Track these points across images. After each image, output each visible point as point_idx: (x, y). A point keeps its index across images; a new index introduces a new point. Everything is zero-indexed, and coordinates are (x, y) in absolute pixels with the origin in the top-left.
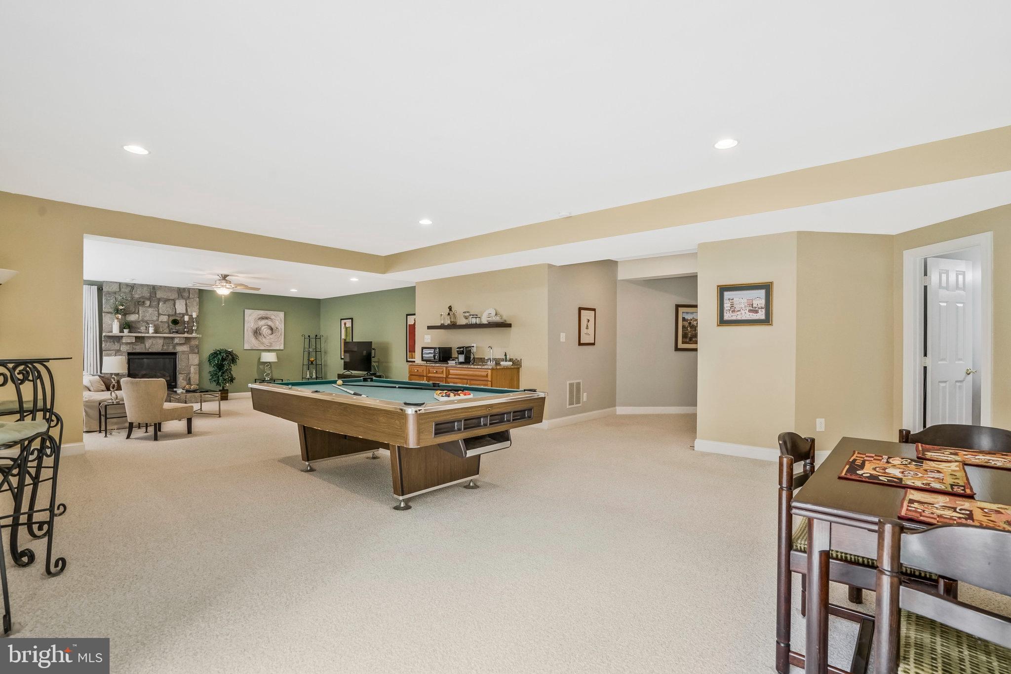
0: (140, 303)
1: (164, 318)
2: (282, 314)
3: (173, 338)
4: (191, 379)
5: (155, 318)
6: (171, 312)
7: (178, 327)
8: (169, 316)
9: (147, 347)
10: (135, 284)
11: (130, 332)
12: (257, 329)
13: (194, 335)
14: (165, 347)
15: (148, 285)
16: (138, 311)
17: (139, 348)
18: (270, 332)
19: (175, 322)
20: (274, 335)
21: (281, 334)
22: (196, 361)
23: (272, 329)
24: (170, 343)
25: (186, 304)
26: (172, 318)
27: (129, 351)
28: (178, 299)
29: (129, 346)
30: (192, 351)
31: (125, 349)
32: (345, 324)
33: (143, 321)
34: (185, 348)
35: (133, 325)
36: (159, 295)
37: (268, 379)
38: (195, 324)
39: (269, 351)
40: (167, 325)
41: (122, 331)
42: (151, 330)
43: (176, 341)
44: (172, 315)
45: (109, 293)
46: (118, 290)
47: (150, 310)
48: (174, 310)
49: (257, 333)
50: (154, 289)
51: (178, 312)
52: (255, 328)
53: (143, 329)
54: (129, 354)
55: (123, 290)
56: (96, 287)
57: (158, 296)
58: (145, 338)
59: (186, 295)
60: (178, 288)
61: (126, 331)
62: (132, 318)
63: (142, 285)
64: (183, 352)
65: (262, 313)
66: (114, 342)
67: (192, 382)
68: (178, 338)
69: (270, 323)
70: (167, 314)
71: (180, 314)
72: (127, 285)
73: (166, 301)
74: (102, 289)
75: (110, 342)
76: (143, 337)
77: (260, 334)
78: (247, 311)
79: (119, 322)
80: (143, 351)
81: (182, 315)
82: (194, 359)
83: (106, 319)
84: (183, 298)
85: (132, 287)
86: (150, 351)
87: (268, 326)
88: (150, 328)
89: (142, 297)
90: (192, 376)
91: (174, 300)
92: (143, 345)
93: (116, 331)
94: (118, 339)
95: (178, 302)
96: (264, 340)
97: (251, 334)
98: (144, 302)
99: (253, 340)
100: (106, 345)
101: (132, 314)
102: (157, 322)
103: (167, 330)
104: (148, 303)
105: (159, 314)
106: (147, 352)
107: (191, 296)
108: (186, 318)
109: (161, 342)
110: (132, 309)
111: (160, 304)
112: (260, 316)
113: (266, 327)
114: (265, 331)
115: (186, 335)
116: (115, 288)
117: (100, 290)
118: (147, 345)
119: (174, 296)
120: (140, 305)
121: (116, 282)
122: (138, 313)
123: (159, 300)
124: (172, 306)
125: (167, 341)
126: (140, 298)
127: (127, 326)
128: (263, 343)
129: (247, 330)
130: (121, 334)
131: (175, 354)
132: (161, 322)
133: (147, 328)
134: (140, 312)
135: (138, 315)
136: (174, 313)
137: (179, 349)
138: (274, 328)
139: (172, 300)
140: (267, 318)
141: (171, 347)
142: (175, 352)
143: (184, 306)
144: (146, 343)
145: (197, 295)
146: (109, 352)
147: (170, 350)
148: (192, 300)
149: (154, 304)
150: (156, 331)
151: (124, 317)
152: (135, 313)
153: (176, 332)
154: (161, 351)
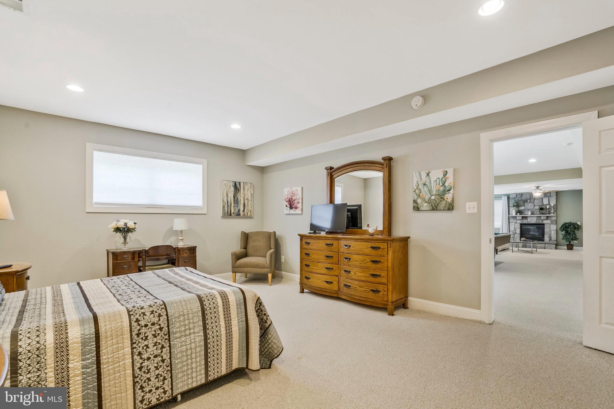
0: (525, 201)
1: (537, 207)
3: (541, 217)
5: (532, 208)
6: (541, 204)
7: (543, 211)
8: (539, 206)
9: (529, 221)
10: (523, 193)
11: (520, 215)
13: (552, 215)
14: (538, 221)
15: (529, 193)
16: (525, 205)
17: (525, 222)
19: (541, 209)
25: (549, 200)
28: (545, 197)
29: (520, 220)
30: (552, 223)
31: (519, 222)
33: (527, 209)
34: (548, 221)
35: (522, 211)
38: (553, 209)
40: (538, 211)
41: (516, 214)
42: (529, 213)
43: (542, 218)
44: (541, 206)
45: (512, 198)
47: (530, 204)
51: (544, 204)
53: (526, 213)
54: (521, 224)
55: (518, 196)
56: (507, 196)
59: (549, 195)
61: (518, 214)
62: (522, 208)
63: (525, 193)
64: (548, 223)
67: (552, 239)
68: (543, 217)
71: (545, 205)
72: (520, 194)
73: (538, 199)
74: (510, 197)
76: (527, 217)
79: (516, 210)
80: (527, 223)
82: (554, 227)
83: (511, 209)
84: (547, 197)
85: (522, 195)
86: (530, 223)
89: (526, 198)
90: (552, 236)
92: (527, 220)
93: (514, 214)
94: (515, 218)
95: (544, 199)
100: (511, 220)
101: (522, 206)
103: (538, 213)
104: (529, 201)
105: (534, 206)
107: (551, 195)
108: (548, 207)
109: (535, 218)
110: (522, 204)
115: (548, 215)
116: (515, 196)
117: (508, 198)
119: (542, 196)
121: (515, 193)
122: (525, 206)
123: (534, 199)
124: (541, 201)
125: (539, 218)
127: (518, 212)
130: (517, 216)
131: (544, 224)
132: (536, 209)
135: (524, 207)
137: (545, 222)
142: (543, 223)
143: (548, 200)
144: (528, 219)
145: (555, 194)
146: (512, 223)
147: (540, 222)
148: (552, 197)
149: (532, 201)
150: (532, 214)
151: (518, 208)
152: (523, 206)
153: (543, 214)
154: (536, 223)
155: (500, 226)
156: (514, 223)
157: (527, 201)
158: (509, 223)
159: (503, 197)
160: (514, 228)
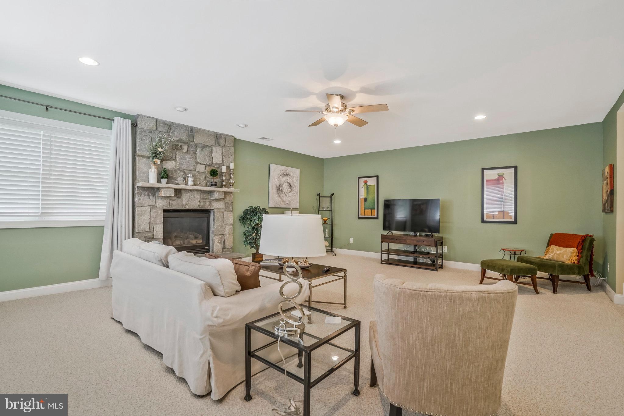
0: (176, 147)
1: (202, 168)
2: (297, 171)
3: (210, 192)
4: (226, 241)
5: (192, 168)
6: (208, 161)
7: (217, 180)
9: (184, 203)
10: (172, 123)
11: (167, 183)
13: (231, 189)
14: (202, 204)
15: (186, 126)
16: (176, 157)
17: (176, 204)
18: (289, 189)
19: (214, 173)
20: (292, 192)
21: (297, 193)
22: (231, 221)
23: (291, 186)
24: (206, 199)
25: (222, 152)
26: (209, 169)
27: (165, 208)
28: (215, 146)
29: (165, 201)
30: (227, 209)
31: (161, 204)
32: (366, 182)
33: (181, 169)
34: (220, 205)
36: (198, 139)
38: (232, 176)
40: (204, 176)
41: (159, 181)
42: (190, 181)
43: (216, 196)
44: (209, 165)
45: (144, 131)
46: (155, 128)
47: (188, 157)
48: (211, 159)
49: (279, 189)
50: (192, 131)
51: (214, 162)
52: (278, 185)
53: (180, 179)
54: (165, 211)
55: (160, 129)
56: (130, 121)
57: (196, 141)
58: (182, 191)
59: (222, 142)
60: (215, 133)
61: (164, 181)
62: (169, 165)
63: (180, 126)
64: (219, 209)
65: (283, 169)
66: (149, 196)
67: (227, 246)
68: (218, 192)
69: (289, 180)
70: (205, 164)
71: (216, 164)
72: (165, 123)
73: (204, 147)
74: (137, 125)
75: (145, 195)
76: (180, 191)
77: (282, 191)
78: (273, 166)
79: (157, 170)
80: (181, 207)
81: (218, 166)
82: (230, 218)
83: (141, 164)
84: (219, 145)
85: (170, 126)
86: (187, 207)
87: (288, 183)
88: (189, 179)
89: (180, 140)
90: (226, 237)
92: (180, 201)
93: (152, 181)
94: (153, 191)
95: (214, 149)
96: (285, 197)
97: (275, 191)
98: (181, 146)
99: (276, 196)
100: (140, 199)
101: (169, 160)
102: (195, 172)
103: (204, 183)
104: (185, 148)
105: (196, 163)
106: (183, 208)
107: (226, 144)
108: (224, 169)
110: (170, 154)
111: (198, 150)
112: (282, 172)
113: (287, 184)
114: (286, 188)
115: (224, 189)
116: (151, 125)
117: (134, 126)
118: (184, 200)
119: (211, 142)
120: (177, 149)
121: (153, 118)
122: (175, 160)
123: (196, 146)
124: (209, 154)
125: (204, 196)
126: (177, 141)
127: (164, 175)
129: (272, 186)
130: (159, 185)
131: (210, 211)
132: (199, 172)
133: (185, 180)
134: (177, 159)
135: (174, 162)
136: (211, 163)
137: (215, 206)
138: (293, 186)
139: (210, 146)
140: (287, 174)
141: (208, 203)
143: (221, 155)
144: (183, 197)
145: (232, 144)
146: (143, 209)
147: (207, 207)
149: (192, 149)
150: (195, 183)
151: (162, 163)
153: (215, 185)
154: (198, 209)
155: (103, 218)
156: (148, 209)
158: (134, 208)
160: (149, 223)
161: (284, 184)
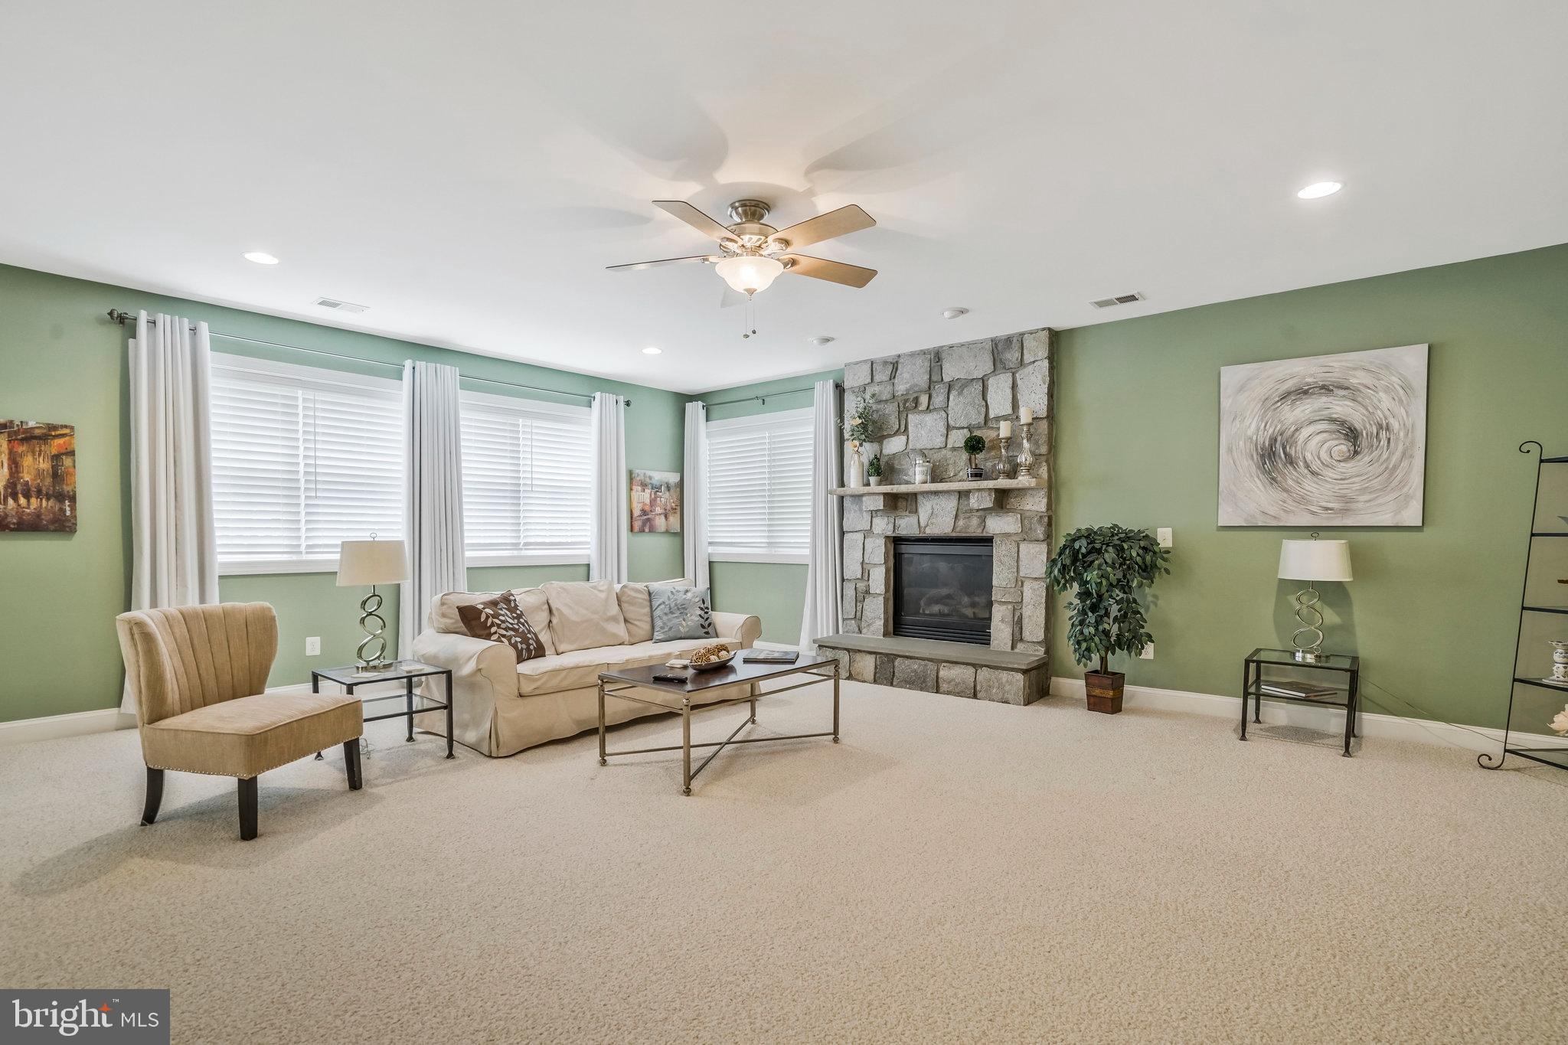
0: (909, 404)
1: (958, 438)
2: (1408, 357)
3: (973, 493)
4: (1025, 621)
5: (939, 441)
6: (975, 417)
8: (970, 428)
9: (922, 524)
10: (900, 355)
11: (880, 483)
12: (1273, 440)
13: (1023, 480)
14: (961, 523)
15: (924, 353)
16: (906, 426)
17: (907, 526)
18: (1343, 447)
20: (1365, 458)
21: (1405, 454)
22: (1040, 566)
23: (1352, 435)
25: (1014, 387)
26: (972, 435)
27: (890, 533)
28: (993, 373)
29: (882, 518)
30: (1026, 533)
31: (880, 527)
33: (912, 451)
34: (1006, 524)
35: (894, 465)
36: (950, 372)
37: (1310, 659)
38: (1028, 445)
39: (1315, 532)
42: (925, 474)
43: (978, 502)
44: (979, 428)
45: (853, 391)
46: (869, 380)
47: (929, 419)
48: (983, 409)
49: (1274, 456)
50: (937, 358)
51: (992, 415)
52: (1264, 438)
54: (890, 541)
55: (877, 377)
56: (833, 382)
57: (947, 379)
58: (920, 498)
59: (1012, 356)
60: (993, 340)
61: (876, 480)
62: (892, 447)
63: (914, 355)
64: (1007, 535)
65: (1299, 369)
67: (1026, 635)
68: (984, 495)
69: (1341, 407)
70: (966, 423)
71: (995, 418)
72: (886, 363)
73: (966, 385)
74: (843, 384)
76: (912, 495)
77: (1291, 461)
78: (1229, 374)
80: (919, 534)
82: (1035, 560)
83: (849, 452)
84: (1006, 369)
85: (894, 366)
86: (930, 532)
87: (1332, 420)
89: (914, 388)
90: (1027, 612)
91: (983, 381)
92: (913, 519)
93: (858, 484)
94: (863, 503)
95: (991, 382)
96: (1310, 485)
97: (1248, 465)
99: (1257, 486)
100: (848, 519)
101: (895, 435)
102: (944, 452)
104: (924, 400)
105: (948, 428)
106: (922, 534)
107: (1025, 357)
108: (1006, 431)
109: (950, 504)
110: (893, 422)
111: (951, 397)
112: (1290, 385)
113: (1323, 426)
114: (1318, 444)
115: (1003, 483)
116: (865, 377)
117: (839, 389)
118: (921, 516)
119: (985, 366)
120: (907, 409)
121: (866, 363)
122: (905, 432)
123: (949, 387)
124: (979, 400)
125: (966, 502)
126: (908, 391)
127: (878, 467)
128: (1302, 500)
129: (1230, 450)
130: (866, 489)
131: (988, 541)
132: (951, 449)
134: (910, 429)
135: (904, 438)
136: (981, 420)
137: (997, 525)
138: (1369, 431)
139: (977, 379)
140: (1326, 389)
141: (975, 521)
142: (985, 534)
143: (1009, 392)
144: (920, 510)
145: (1044, 351)
146: (855, 536)
147: (973, 529)
148: (1031, 367)
149: (939, 400)
150: (936, 475)
151: (875, 446)
152: (897, 433)
153: (978, 475)
154: (954, 535)
156: (860, 536)
157: (916, 400)
158: (842, 533)
159: (818, 386)
160: (862, 563)
161: (1305, 432)
